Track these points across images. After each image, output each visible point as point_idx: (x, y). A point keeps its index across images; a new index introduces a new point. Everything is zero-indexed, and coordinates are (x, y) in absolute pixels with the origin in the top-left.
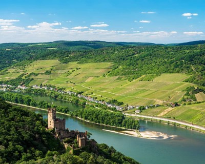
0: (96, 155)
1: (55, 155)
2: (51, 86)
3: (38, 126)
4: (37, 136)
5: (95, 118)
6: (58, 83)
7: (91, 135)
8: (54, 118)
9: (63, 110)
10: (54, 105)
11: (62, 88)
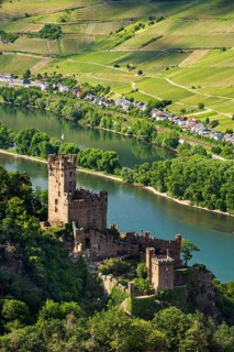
0: (210, 320)
1: (71, 317)
2: (60, 80)
3: (15, 215)
4: (10, 248)
5: (211, 191)
6: (86, 70)
7: (196, 249)
8: (69, 187)
9: (100, 162)
10: (70, 145)
11: (100, 88)
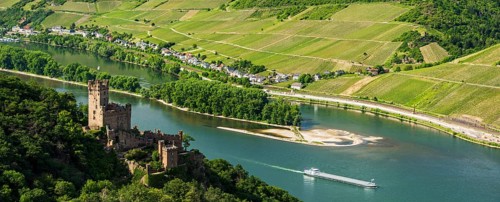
0: (202, 185)
1: (105, 190)
2: (97, 30)
3: (64, 123)
4: (60, 146)
5: (202, 101)
6: (116, 22)
7: (192, 139)
8: (104, 102)
9: (125, 85)
10: (104, 73)
11: (125, 35)
